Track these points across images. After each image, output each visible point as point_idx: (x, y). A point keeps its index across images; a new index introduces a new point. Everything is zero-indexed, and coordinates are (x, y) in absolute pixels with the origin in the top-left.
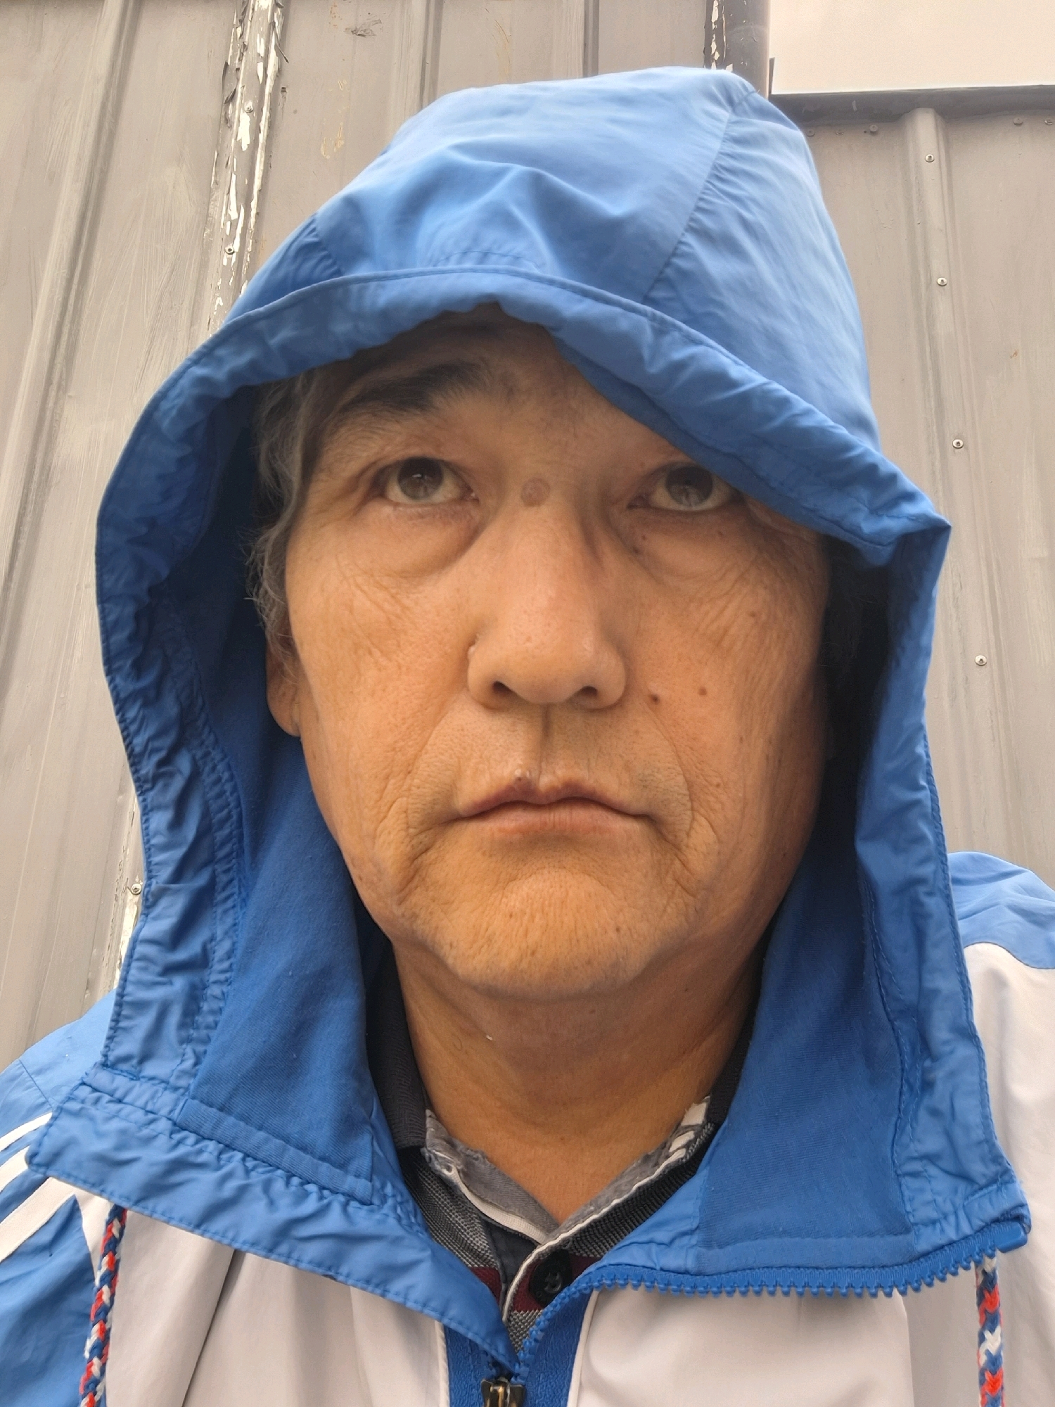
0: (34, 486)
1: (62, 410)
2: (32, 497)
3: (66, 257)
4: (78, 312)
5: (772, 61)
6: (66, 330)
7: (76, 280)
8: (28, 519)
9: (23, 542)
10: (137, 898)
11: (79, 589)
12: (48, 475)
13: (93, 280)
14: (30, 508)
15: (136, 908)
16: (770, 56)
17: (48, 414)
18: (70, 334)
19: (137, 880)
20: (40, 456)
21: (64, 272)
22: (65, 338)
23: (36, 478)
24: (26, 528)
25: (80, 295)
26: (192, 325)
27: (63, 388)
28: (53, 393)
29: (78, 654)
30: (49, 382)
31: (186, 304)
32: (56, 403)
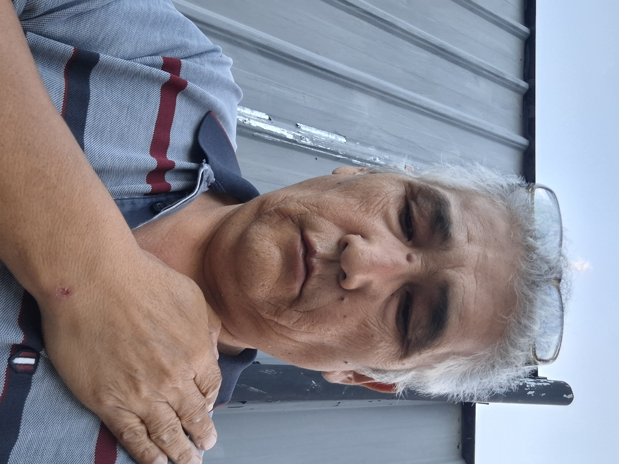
0: (346, 81)
1: (374, 97)
3: (430, 107)
4: (411, 109)
5: (488, 404)
7: (422, 110)
11: (304, 93)
13: (421, 117)
14: (337, 78)
16: (490, 403)
17: (373, 91)
20: (358, 85)
21: (425, 105)
22: (401, 102)
24: (329, 75)
25: (416, 111)
27: (382, 99)
29: (277, 89)
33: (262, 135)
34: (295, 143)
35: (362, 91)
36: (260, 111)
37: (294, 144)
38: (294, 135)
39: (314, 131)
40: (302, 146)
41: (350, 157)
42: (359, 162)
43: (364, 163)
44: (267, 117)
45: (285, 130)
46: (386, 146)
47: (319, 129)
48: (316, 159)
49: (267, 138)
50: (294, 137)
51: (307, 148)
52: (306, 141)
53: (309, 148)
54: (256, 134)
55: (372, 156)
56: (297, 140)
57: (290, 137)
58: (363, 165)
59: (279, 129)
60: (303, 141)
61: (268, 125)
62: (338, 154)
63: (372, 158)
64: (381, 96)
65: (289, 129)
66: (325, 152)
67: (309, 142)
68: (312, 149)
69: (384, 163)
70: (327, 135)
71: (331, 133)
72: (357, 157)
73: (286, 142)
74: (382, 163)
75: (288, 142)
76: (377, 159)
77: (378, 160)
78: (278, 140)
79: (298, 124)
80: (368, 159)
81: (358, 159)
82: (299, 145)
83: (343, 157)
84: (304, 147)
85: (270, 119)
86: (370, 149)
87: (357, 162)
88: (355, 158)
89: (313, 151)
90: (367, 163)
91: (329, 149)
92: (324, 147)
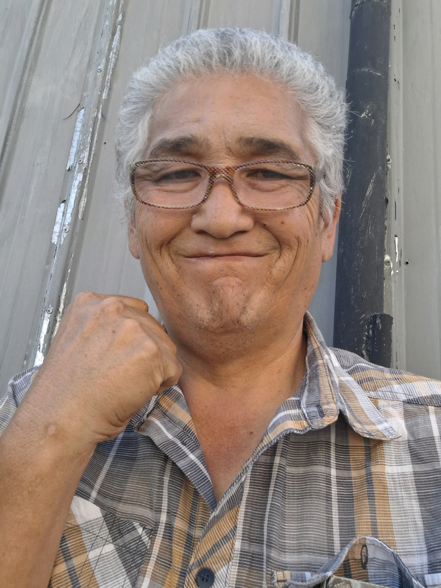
0: (15, 117)
1: (32, 80)
2: (14, 122)
4: (41, 33)
6: (35, 42)
7: (41, 18)
8: (12, 132)
9: (9, 143)
10: (49, 315)
11: (34, 166)
12: (23, 112)
13: (50, 18)
14: (13, 127)
15: (49, 320)
17: (24, 82)
18: (37, 44)
19: (50, 306)
20: (19, 103)
22: (34, 46)
23: (16, 113)
24: (11, 137)
25: (43, 25)
26: (94, 37)
28: (27, 73)
29: (31, 197)
30: (25, 67)
31: (93, 27)
32: (28, 77)
33: (81, 210)
34: (88, 170)
35: (25, 96)
36: (57, 214)
37: (89, 172)
38: (78, 172)
39: (74, 150)
40: (91, 162)
41: (99, 102)
42: (105, 90)
43: (106, 84)
44: (63, 205)
45: (74, 183)
46: (86, 60)
47: (72, 143)
48: (105, 143)
49: (84, 203)
50: (80, 173)
51: (92, 156)
52: (84, 158)
53: (93, 152)
54: (80, 217)
55: (97, 74)
56: (84, 168)
57: (80, 177)
58: (109, 84)
59: (72, 191)
60: (85, 161)
61: (69, 204)
62: (97, 117)
63: (99, 73)
64: (30, 71)
65: (73, 178)
66: (96, 134)
67: (86, 154)
68: (93, 149)
69: (104, 58)
70: (78, 133)
71: (75, 128)
72: (99, 93)
73: (87, 181)
74: (104, 61)
75: (87, 179)
76: (99, 67)
77: (102, 67)
78: (85, 190)
79: (67, 168)
80: (101, 79)
81: (102, 91)
82: (90, 165)
83: (101, 111)
84: (91, 159)
85: (64, 201)
86: (90, 79)
87: (106, 93)
88: (101, 96)
89: (96, 149)
90: (105, 80)
91: (91, 130)
92: (90, 135)
